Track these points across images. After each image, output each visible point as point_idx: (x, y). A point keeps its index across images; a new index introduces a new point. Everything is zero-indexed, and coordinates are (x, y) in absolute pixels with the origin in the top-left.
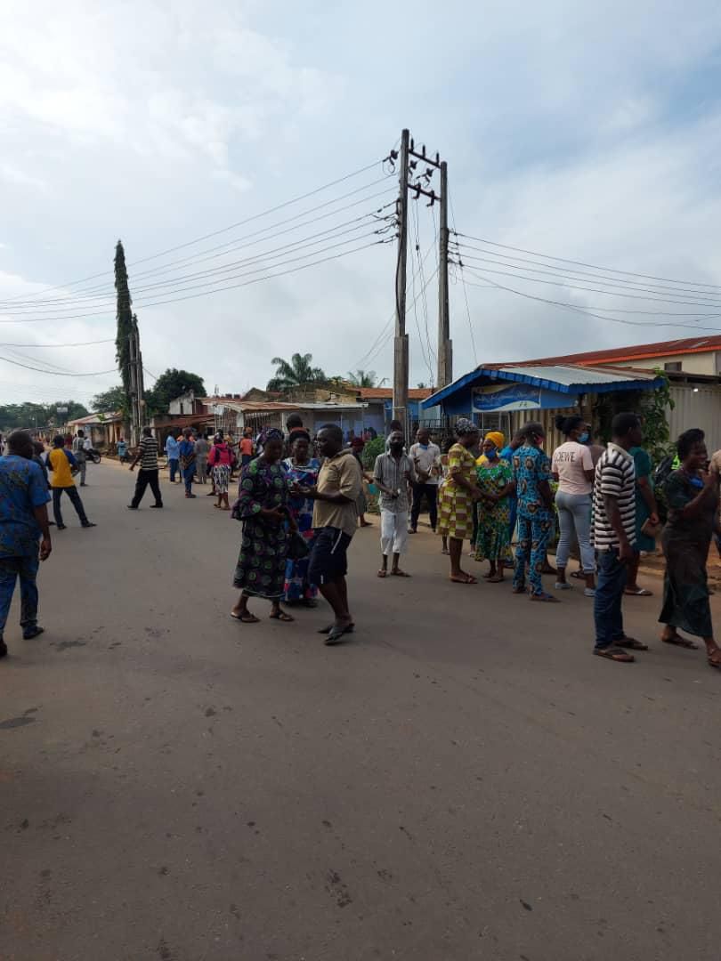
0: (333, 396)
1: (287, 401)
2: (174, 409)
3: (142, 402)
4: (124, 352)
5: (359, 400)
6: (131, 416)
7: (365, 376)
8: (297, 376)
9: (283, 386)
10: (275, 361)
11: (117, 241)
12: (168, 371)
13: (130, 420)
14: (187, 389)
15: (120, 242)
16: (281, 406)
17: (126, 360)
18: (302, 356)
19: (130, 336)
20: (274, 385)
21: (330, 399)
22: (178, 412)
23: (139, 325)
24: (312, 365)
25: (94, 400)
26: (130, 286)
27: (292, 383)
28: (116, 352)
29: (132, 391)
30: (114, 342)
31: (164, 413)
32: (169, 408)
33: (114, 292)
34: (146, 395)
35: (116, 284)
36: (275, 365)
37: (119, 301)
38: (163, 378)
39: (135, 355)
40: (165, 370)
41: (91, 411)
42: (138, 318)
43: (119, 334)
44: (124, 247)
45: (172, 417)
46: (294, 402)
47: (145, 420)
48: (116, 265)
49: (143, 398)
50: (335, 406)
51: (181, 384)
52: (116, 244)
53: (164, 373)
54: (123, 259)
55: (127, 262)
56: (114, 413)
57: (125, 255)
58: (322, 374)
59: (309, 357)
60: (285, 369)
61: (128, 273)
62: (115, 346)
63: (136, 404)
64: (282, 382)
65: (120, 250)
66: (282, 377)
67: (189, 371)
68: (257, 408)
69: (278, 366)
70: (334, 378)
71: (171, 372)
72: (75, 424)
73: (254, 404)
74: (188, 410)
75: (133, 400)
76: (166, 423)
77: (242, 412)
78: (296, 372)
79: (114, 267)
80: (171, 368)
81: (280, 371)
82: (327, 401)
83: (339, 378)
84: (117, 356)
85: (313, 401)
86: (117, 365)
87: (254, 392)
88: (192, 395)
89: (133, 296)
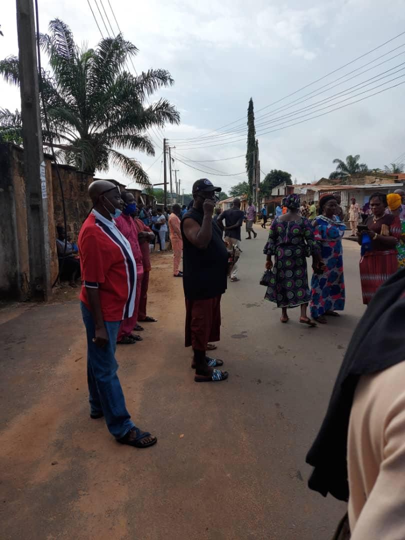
0: (377, 180)
1: (345, 184)
2: (275, 192)
3: (259, 189)
4: (250, 161)
5: (396, 182)
6: (252, 197)
7: (396, 167)
8: (349, 169)
9: (340, 176)
10: (334, 161)
11: (250, 98)
12: (272, 171)
13: (251, 199)
14: (282, 181)
15: (251, 99)
16: (343, 187)
17: (251, 166)
18: (353, 156)
19: (254, 152)
20: (334, 176)
21: (375, 182)
22: (277, 194)
23: (259, 146)
24: (359, 162)
25: (231, 190)
26: (255, 124)
27: (345, 174)
28: (246, 162)
29: (253, 183)
30: (245, 156)
31: (269, 194)
32: (271, 193)
33: (247, 128)
34: (260, 185)
35: (248, 123)
36: (335, 164)
37: (249, 132)
38: (269, 175)
39: (256, 162)
40: (271, 171)
41: (229, 196)
42: (259, 142)
43: (248, 152)
44: (253, 101)
45: (274, 197)
46: (350, 184)
47: (259, 199)
48: (248, 112)
49: (259, 187)
50: (379, 186)
51: (279, 178)
52: (249, 100)
53: (270, 173)
54: (253, 108)
55: (254, 110)
56: (242, 196)
57: (254, 106)
58: (366, 167)
59: (358, 157)
60: (342, 165)
61: (254, 116)
62: (246, 159)
63: (255, 190)
64: (339, 174)
65: (251, 103)
66: (339, 171)
67: (283, 170)
68: (328, 189)
69: (337, 164)
70: (374, 170)
71: (274, 172)
72: (223, 203)
73: (325, 187)
74: (282, 192)
75: (254, 188)
76: (271, 200)
77: (318, 191)
78: (348, 168)
79: (247, 113)
80: (274, 169)
81: (339, 167)
82: (373, 183)
83: (378, 169)
84: (247, 164)
85: (363, 183)
86: (246, 169)
87: (323, 180)
88: (285, 185)
89: (256, 129)
